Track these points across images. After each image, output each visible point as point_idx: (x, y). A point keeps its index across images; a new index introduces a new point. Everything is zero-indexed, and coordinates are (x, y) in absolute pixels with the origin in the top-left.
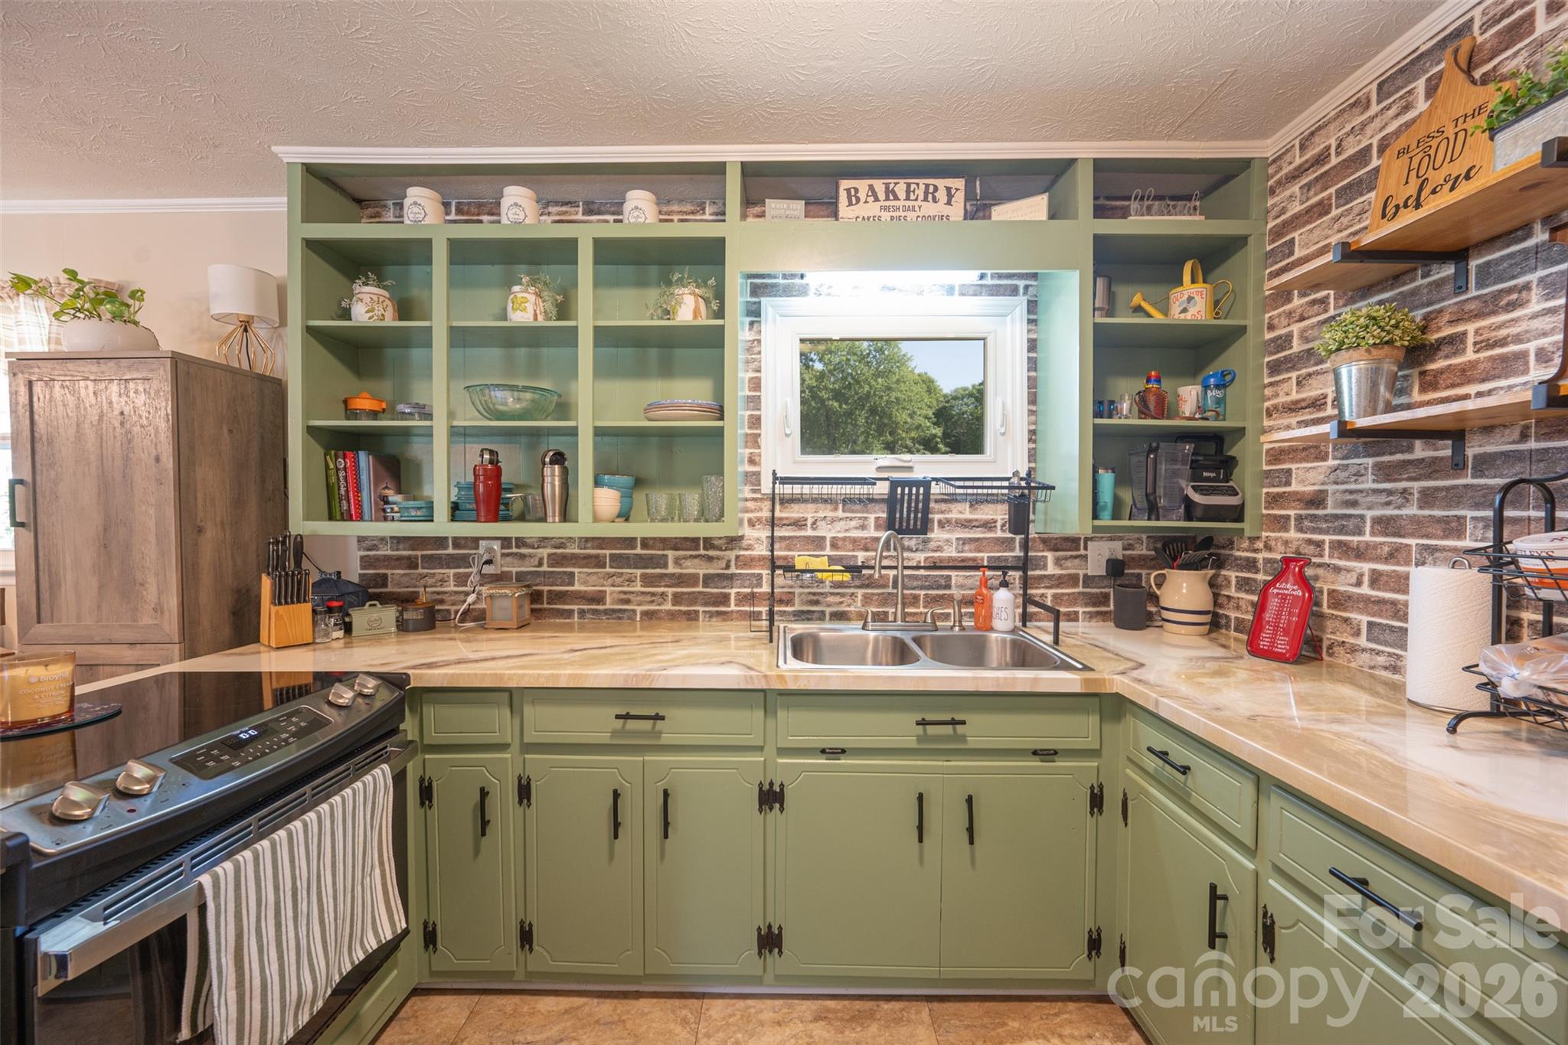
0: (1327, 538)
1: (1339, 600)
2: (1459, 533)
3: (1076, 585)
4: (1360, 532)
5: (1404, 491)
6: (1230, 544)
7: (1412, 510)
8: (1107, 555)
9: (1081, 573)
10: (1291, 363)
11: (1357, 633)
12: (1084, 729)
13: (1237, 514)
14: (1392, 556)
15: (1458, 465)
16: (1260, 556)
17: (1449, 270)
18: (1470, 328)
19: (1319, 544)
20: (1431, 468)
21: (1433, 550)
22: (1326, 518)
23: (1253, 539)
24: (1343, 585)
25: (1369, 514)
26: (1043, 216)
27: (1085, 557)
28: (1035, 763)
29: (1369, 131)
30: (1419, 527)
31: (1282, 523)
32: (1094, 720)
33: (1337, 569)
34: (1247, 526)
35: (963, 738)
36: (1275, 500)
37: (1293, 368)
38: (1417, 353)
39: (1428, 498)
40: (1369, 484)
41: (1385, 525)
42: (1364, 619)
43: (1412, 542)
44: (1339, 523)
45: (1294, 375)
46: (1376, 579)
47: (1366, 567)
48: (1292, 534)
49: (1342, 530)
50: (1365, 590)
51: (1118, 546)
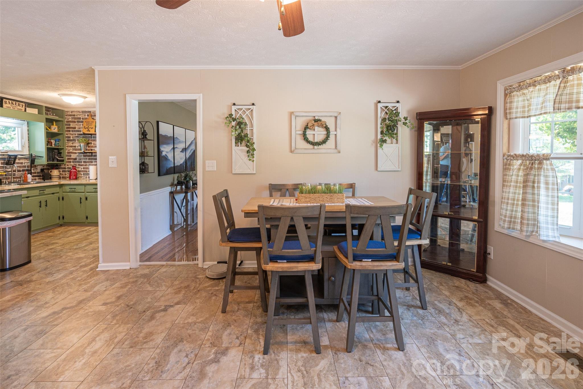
0: (77, 164)
1: (79, 171)
2: (92, 163)
3: (36, 174)
4: (82, 163)
5: (87, 158)
6: (60, 165)
7: (88, 160)
8: (40, 168)
9: (37, 171)
10: (71, 140)
11: (82, 175)
12: (57, 189)
13: (63, 161)
14: (86, 165)
15: (92, 156)
16: (66, 167)
17: (90, 136)
18: (93, 142)
19: (76, 165)
20: (89, 156)
21: (90, 164)
22: (77, 161)
23: (65, 165)
24: (80, 169)
25: (83, 161)
26: (37, 113)
27: (37, 169)
28: (52, 195)
29: (81, 116)
30: (88, 162)
31: (70, 162)
32: (58, 188)
33: (79, 168)
34: (65, 162)
35: (44, 193)
36: (68, 159)
37: (71, 141)
38: (88, 144)
39: (89, 159)
40: (82, 157)
41: (84, 162)
42: (82, 173)
43: (88, 164)
44: (79, 162)
45: (71, 142)
46: (84, 168)
47: (82, 167)
48: (72, 163)
49: (79, 163)
50: (83, 170)
51: (42, 166)
